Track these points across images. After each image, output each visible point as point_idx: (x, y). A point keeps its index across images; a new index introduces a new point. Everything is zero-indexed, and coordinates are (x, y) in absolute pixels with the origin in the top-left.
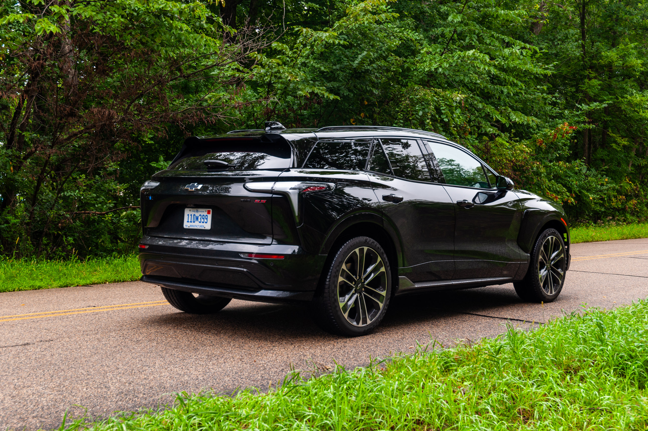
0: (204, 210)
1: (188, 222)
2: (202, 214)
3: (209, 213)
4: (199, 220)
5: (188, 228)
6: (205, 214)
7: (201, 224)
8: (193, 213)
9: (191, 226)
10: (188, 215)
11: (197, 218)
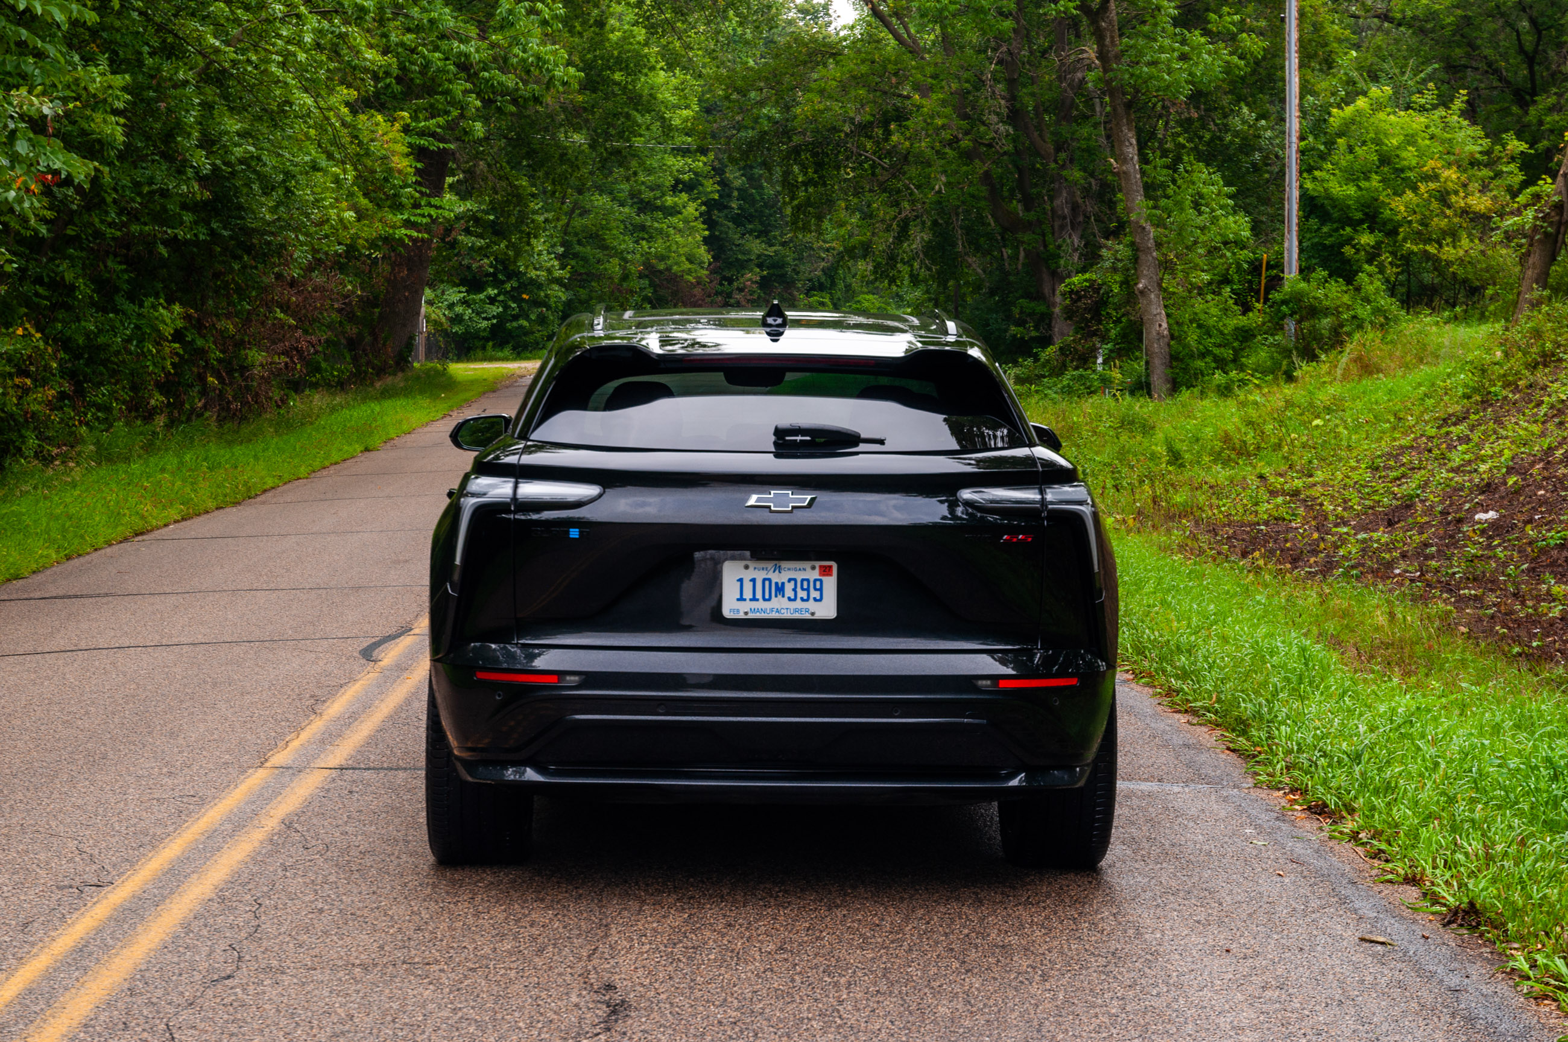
0: (807, 565)
1: (741, 599)
2: (799, 576)
3: (825, 571)
4: (789, 593)
5: (741, 616)
6: (814, 575)
7: (799, 604)
8: (760, 576)
9: (753, 611)
10: (741, 580)
11: (780, 589)
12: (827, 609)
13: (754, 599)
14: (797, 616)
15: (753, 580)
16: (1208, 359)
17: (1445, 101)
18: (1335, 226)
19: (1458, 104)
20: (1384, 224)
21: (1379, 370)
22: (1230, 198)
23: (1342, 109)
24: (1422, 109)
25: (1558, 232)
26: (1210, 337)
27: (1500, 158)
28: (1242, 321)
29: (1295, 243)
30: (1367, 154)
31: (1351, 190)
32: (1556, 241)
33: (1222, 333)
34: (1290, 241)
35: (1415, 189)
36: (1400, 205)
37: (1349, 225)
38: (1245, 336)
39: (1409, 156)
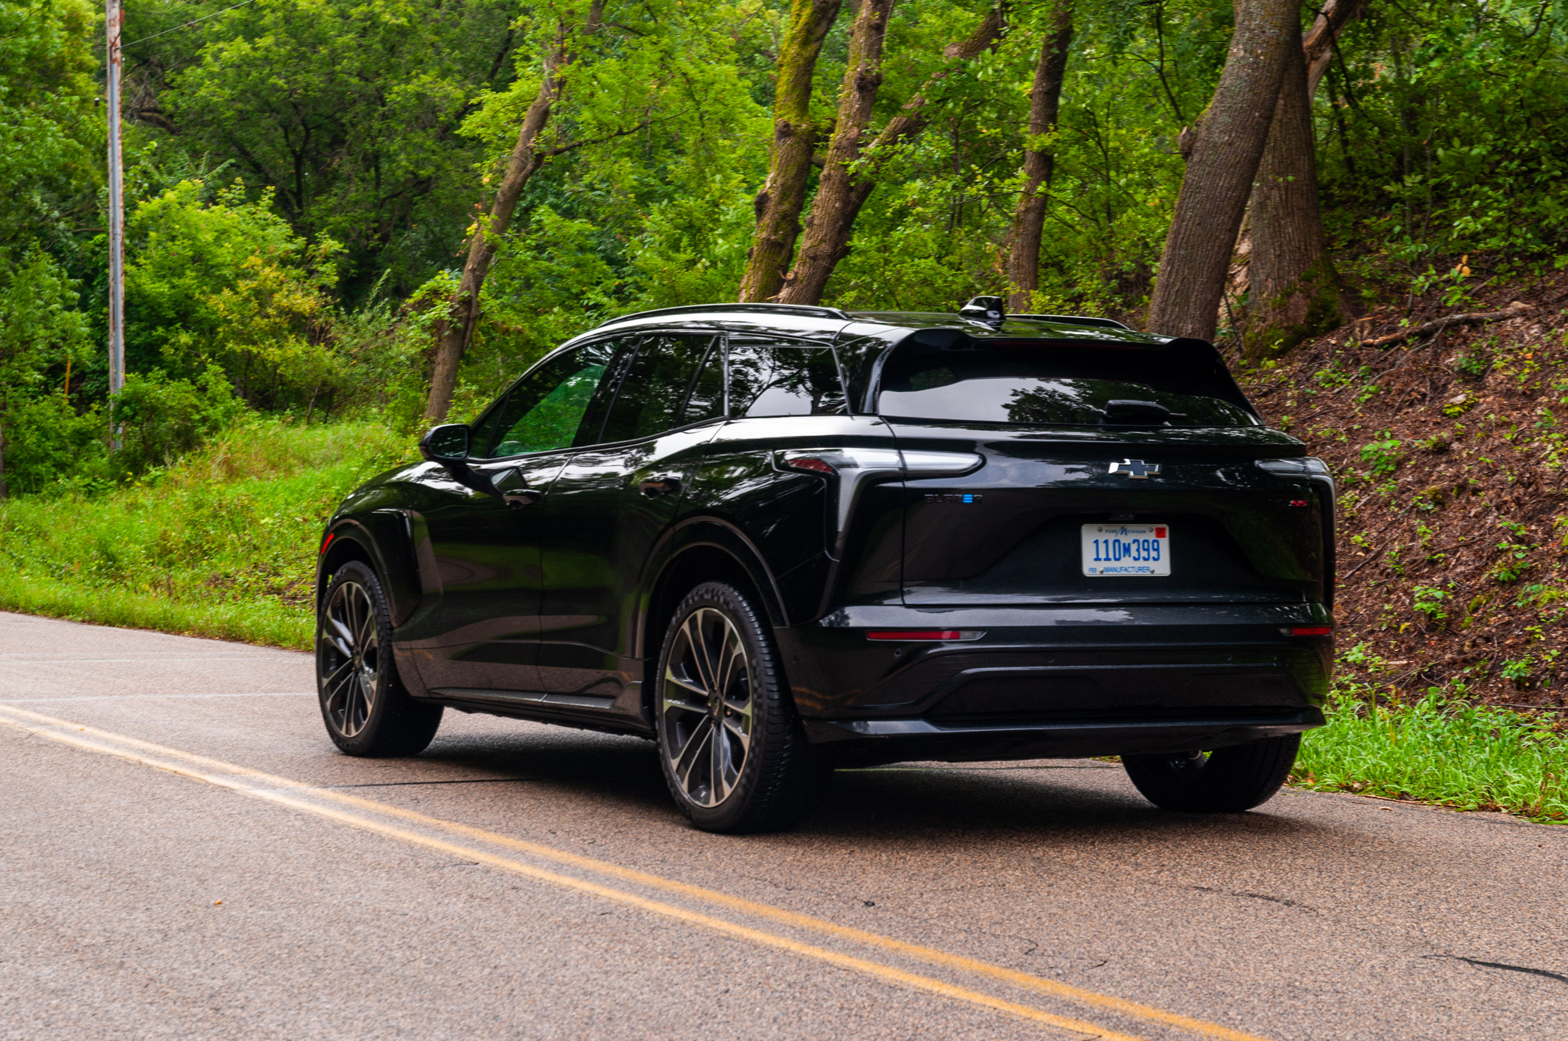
0: (1147, 527)
1: (1098, 559)
2: (1140, 537)
3: (1160, 533)
4: (1134, 553)
5: (1097, 574)
6: (1152, 537)
7: (1141, 563)
8: (1111, 537)
9: (1107, 570)
10: (1096, 542)
11: (1127, 550)
12: (1162, 567)
13: (1107, 559)
14: (1140, 574)
15: (1106, 542)
16: (48, 464)
17: (253, 196)
18: (143, 324)
19: (266, 200)
20: (200, 322)
21: (250, 473)
22: (76, 290)
23: (147, 201)
24: (230, 204)
25: (466, 328)
26: (48, 439)
27: (313, 257)
28: (77, 423)
29: (121, 341)
30: (181, 249)
31: (163, 288)
32: (464, 338)
33: (59, 436)
34: (116, 339)
35: (233, 288)
36: (221, 303)
37: (161, 325)
38: (82, 438)
39: (225, 253)
